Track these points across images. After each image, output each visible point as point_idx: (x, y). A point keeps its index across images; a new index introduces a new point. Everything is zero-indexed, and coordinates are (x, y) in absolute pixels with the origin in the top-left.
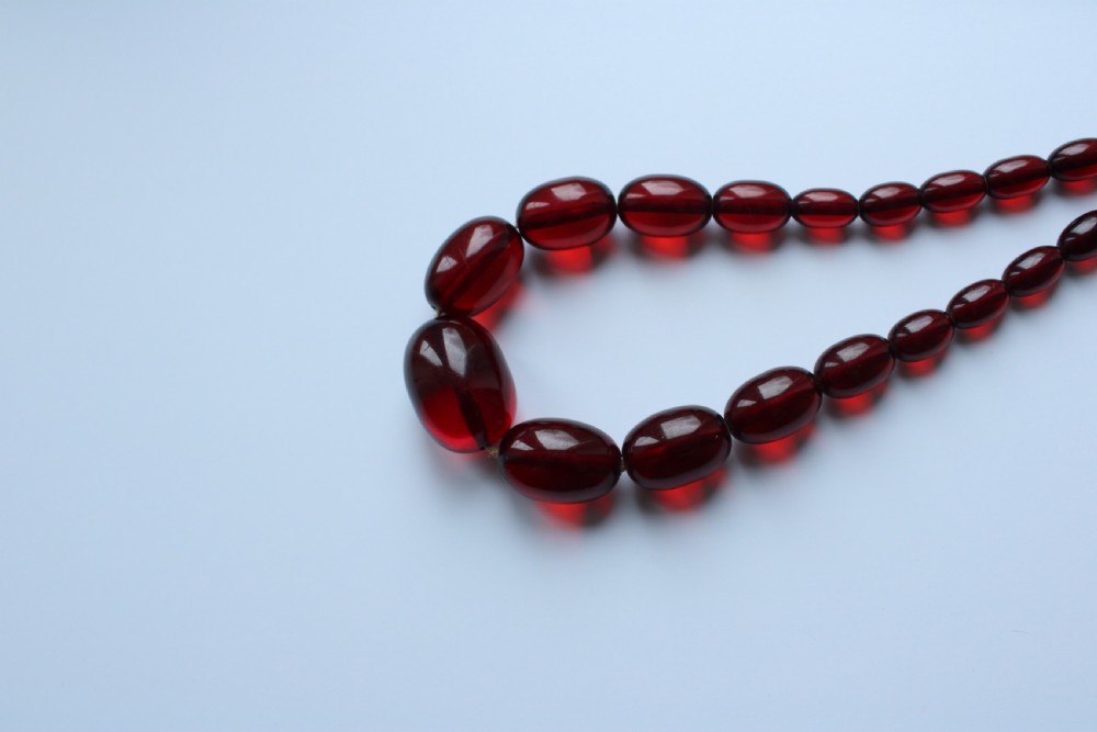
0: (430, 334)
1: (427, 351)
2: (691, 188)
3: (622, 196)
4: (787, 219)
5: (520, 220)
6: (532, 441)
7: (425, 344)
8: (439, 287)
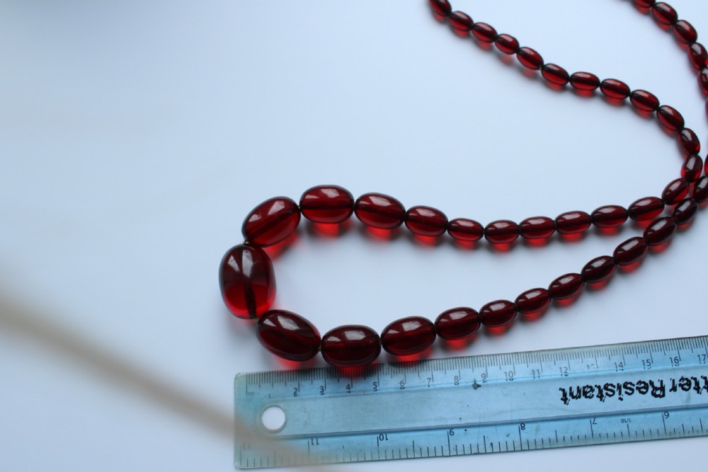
0: (236, 252)
1: (232, 262)
2: (395, 204)
3: (358, 201)
4: (444, 231)
5: (301, 202)
6: (275, 321)
7: (232, 258)
8: (249, 229)
